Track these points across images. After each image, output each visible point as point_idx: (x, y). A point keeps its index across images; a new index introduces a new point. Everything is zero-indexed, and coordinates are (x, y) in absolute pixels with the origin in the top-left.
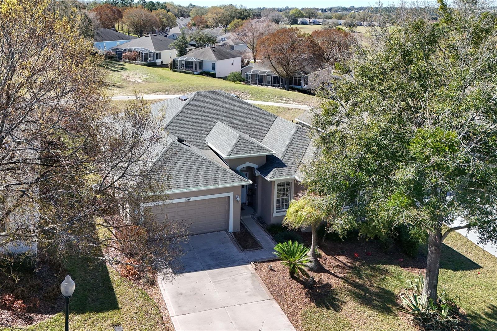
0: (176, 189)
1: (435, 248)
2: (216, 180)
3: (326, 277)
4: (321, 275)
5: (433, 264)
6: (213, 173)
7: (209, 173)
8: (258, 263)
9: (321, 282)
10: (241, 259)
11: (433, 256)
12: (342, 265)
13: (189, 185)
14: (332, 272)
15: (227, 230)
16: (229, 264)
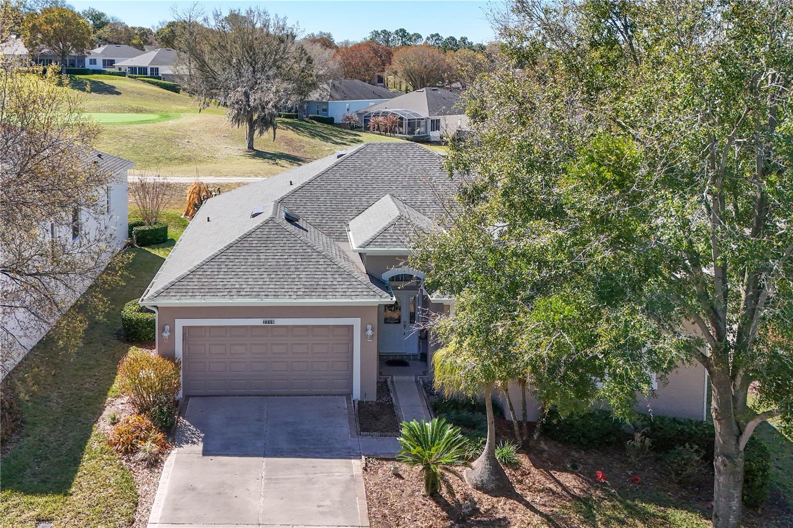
0: (241, 297)
1: (723, 461)
2: (324, 290)
3: (507, 507)
4: (498, 502)
5: (723, 500)
6: (325, 276)
7: (316, 276)
8: (377, 459)
9: (491, 514)
10: (346, 448)
11: (722, 478)
12: (559, 490)
13: (269, 294)
14: (528, 499)
15: (349, 395)
16: (317, 452)
